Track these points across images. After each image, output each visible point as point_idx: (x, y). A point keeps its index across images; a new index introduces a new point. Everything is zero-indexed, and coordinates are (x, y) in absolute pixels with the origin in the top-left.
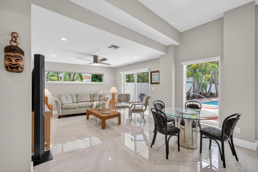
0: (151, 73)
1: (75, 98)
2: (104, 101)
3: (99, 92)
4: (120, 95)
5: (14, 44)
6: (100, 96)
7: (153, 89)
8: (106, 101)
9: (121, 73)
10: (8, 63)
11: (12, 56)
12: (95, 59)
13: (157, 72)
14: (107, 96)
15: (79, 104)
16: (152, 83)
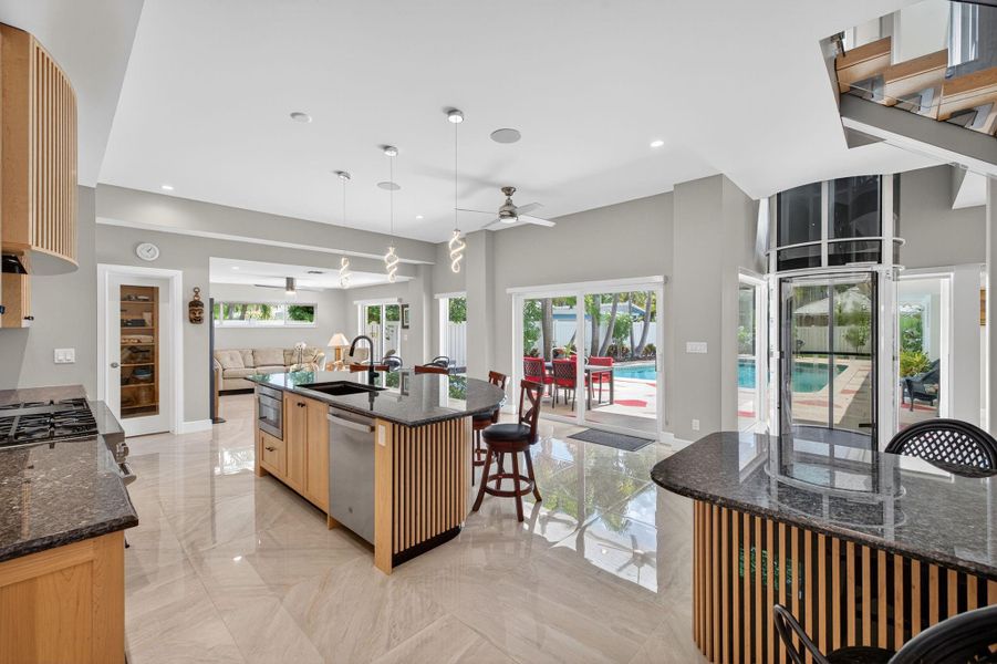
0: (403, 307)
1: (249, 358)
2: (312, 364)
3: (298, 344)
5: (196, 298)
6: (302, 353)
7: (405, 337)
8: (319, 365)
9: (355, 302)
10: (192, 316)
11: (197, 310)
12: (290, 284)
13: (407, 306)
14: (322, 354)
15: (259, 368)
16: (403, 327)
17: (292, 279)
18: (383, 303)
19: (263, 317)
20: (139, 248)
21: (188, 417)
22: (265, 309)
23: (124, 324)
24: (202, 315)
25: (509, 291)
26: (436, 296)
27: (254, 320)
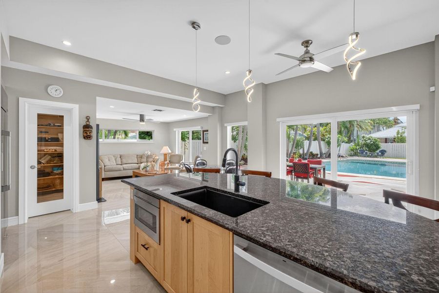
0: (203, 131)
1: (119, 159)
2: (153, 163)
3: (146, 152)
4: (172, 156)
5: (88, 123)
6: (148, 157)
7: (205, 148)
8: (156, 163)
9: (174, 130)
10: (85, 135)
11: (88, 131)
12: (142, 118)
13: (207, 131)
14: (157, 157)
15: (124, 166)
16: (204, 142)
17: (143, 115)
18: (190, 129)
19: (125, 138)
20: (49, 89)
21: (82, 201)
22: (126, 133)
23: (40, 139)
24: (92, 134)
25: (278, 120)
26: (225, 125)
27: (120, 139)
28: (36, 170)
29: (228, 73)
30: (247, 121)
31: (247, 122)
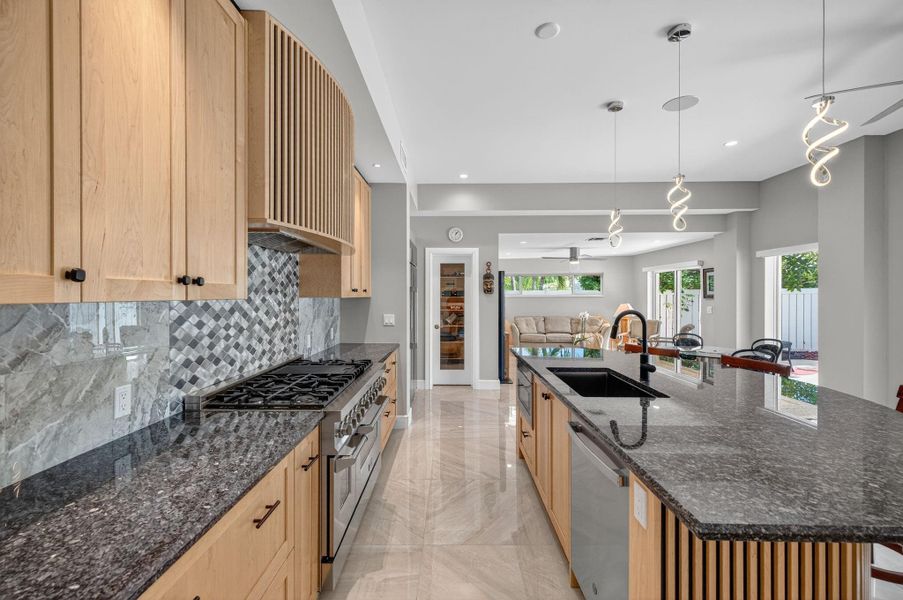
0: (705, 271)
1: (541, 324)
2: (597, 334)
3: (581, 314)
4: (634, 324)
5: (488, 271)
7: (709, 310)
8: (603, 335)
9: (644, 270)
10: (486, 287)
11: (489, 282)
12: (574, 254)
13: (712, 270)
14: (608, 324)
15: (549, 335)
16: (705, 296)
17: (575, 248)
18: (679, 268)
19: (559, 288)
20: (450, 232)
22: (561, 279)
24: (493, 286)
26: (760, 253)
27: (551, 289)
28: (439, 330)
29: (732, 144)
30: (817, 241)
31: (816, 244)
